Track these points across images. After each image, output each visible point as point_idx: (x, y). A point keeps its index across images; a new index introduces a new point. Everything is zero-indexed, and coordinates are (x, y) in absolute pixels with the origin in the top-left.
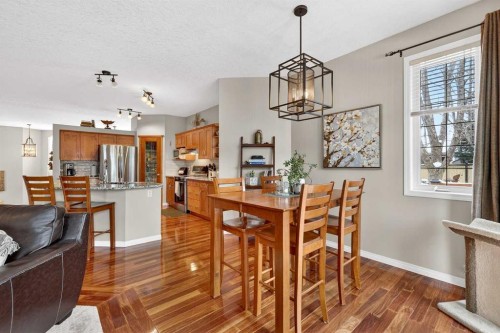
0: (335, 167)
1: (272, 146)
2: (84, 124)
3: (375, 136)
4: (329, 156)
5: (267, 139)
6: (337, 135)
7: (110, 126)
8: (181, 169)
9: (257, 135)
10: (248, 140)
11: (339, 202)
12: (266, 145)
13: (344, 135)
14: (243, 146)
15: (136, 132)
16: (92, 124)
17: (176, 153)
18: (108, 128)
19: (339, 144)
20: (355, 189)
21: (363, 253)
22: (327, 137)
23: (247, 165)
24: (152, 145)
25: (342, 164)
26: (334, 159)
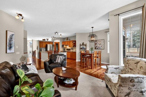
0: (97, 49)
1: (86, 45)
2: (43, 40)
3: (103, 44)
4: (96, 47)
5: (85, 44)
6: (97, 44)
7: (48, 40)
8: (63, 49)
9: (83, 43)
10: (81, 44)
11: (98, 54)
12: (85, 45)
13: (98, 44)
14: (80, 45)
15: (53, 41)
16: (45, 40)
17: (63, 46)
18: (47, 40)
19: (98, 45)
20: (100, 52)
21: (101, 62)
22: (96, 44)
23: (81, 49)
24: (57, 44)
25: (98, 48)
26: (97, 48)
